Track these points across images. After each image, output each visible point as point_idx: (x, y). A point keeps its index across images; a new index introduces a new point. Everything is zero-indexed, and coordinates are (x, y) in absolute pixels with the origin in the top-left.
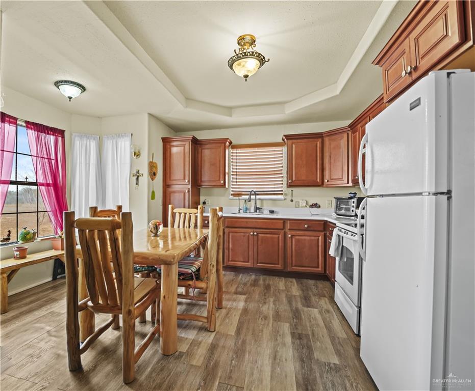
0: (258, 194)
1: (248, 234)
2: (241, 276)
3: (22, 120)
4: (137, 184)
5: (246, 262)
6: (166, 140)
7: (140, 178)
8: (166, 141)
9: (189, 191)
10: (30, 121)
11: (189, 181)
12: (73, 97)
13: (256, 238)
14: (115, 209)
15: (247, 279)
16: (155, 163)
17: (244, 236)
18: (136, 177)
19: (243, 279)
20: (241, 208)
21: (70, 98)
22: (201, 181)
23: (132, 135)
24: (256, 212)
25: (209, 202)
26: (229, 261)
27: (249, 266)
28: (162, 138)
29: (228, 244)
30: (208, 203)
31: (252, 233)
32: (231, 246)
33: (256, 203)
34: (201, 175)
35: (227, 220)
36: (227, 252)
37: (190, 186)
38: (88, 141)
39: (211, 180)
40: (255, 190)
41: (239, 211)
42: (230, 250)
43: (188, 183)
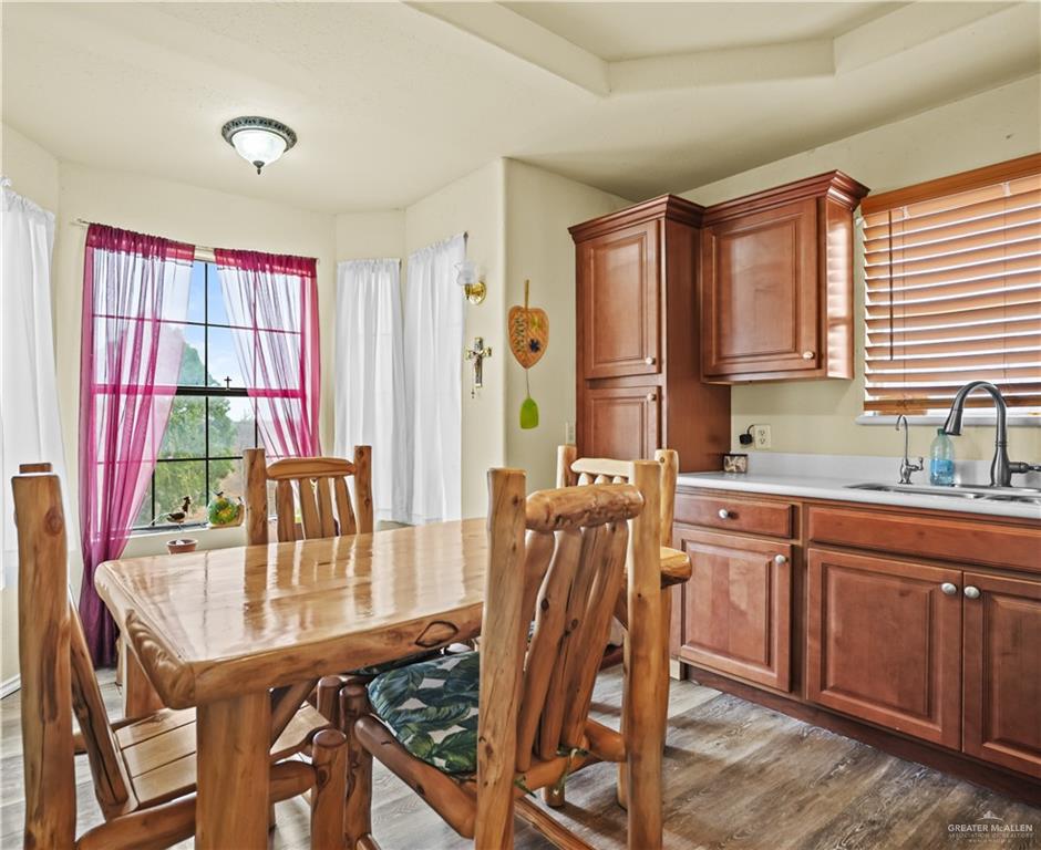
0: (1017, 402)
1: (926, 590)
2: (883, 770)
3: (206, 249)
4: (479, 379)
5: (918, 716)
6: (586, 233)
7: (485, 361)
8: (586, 236)
9: (658, 398)
10: (226, 248)
11: (657, 362)
12: (267, 162)
13: (976, 613)
14: (350, 457)
15: (913, 800)
16: (538, 311)
17: (903, 594)
18: (475, 360)
19: (888, 793)
20: (914, 462)
21: (259, 165)
22: (721, 358)
23: (466, 236)
24: (1007, 484)
25: (768, 437)
26: (823, 686)
27: (937, 739)
28: (571, 230)
29: (818, 614)
30: (762, 442)
31: (948, 587)
32: (833, 625)
33: (1003, 444)
34: (719, 336)
35: (813, 510)
36: (817, 646)
37: (662, 380)
38: (373, 275)
39: (761, 350)
40: (993, 382)
41: (907, 475)
42: (831, 644)
43: (654, 369)
